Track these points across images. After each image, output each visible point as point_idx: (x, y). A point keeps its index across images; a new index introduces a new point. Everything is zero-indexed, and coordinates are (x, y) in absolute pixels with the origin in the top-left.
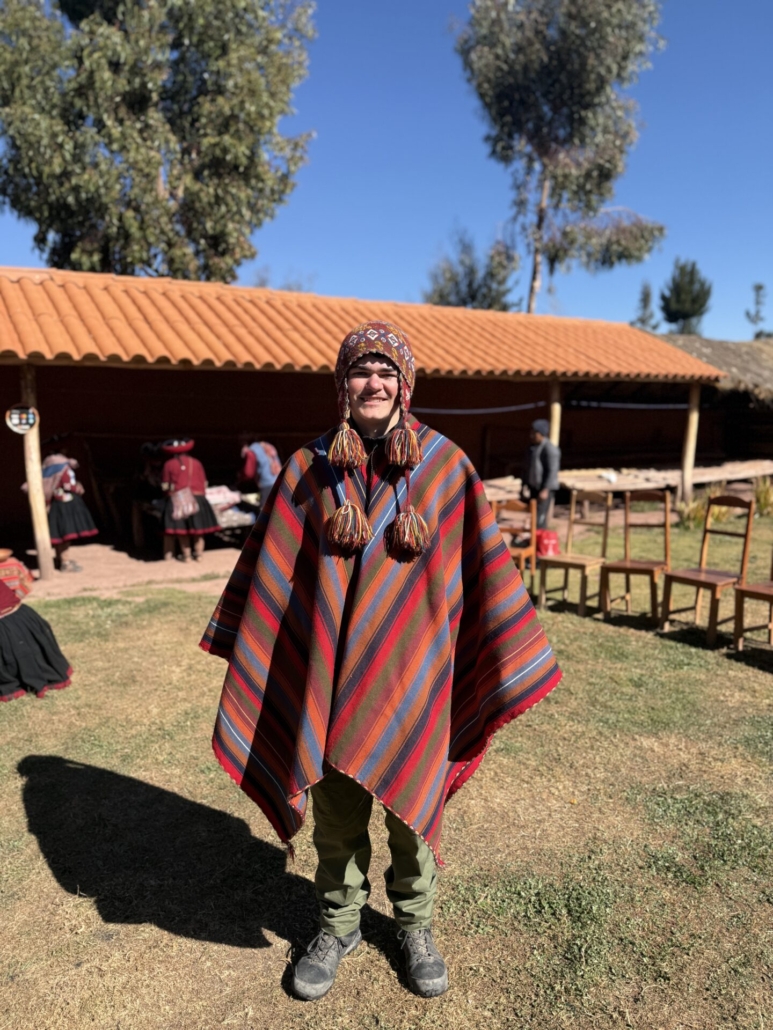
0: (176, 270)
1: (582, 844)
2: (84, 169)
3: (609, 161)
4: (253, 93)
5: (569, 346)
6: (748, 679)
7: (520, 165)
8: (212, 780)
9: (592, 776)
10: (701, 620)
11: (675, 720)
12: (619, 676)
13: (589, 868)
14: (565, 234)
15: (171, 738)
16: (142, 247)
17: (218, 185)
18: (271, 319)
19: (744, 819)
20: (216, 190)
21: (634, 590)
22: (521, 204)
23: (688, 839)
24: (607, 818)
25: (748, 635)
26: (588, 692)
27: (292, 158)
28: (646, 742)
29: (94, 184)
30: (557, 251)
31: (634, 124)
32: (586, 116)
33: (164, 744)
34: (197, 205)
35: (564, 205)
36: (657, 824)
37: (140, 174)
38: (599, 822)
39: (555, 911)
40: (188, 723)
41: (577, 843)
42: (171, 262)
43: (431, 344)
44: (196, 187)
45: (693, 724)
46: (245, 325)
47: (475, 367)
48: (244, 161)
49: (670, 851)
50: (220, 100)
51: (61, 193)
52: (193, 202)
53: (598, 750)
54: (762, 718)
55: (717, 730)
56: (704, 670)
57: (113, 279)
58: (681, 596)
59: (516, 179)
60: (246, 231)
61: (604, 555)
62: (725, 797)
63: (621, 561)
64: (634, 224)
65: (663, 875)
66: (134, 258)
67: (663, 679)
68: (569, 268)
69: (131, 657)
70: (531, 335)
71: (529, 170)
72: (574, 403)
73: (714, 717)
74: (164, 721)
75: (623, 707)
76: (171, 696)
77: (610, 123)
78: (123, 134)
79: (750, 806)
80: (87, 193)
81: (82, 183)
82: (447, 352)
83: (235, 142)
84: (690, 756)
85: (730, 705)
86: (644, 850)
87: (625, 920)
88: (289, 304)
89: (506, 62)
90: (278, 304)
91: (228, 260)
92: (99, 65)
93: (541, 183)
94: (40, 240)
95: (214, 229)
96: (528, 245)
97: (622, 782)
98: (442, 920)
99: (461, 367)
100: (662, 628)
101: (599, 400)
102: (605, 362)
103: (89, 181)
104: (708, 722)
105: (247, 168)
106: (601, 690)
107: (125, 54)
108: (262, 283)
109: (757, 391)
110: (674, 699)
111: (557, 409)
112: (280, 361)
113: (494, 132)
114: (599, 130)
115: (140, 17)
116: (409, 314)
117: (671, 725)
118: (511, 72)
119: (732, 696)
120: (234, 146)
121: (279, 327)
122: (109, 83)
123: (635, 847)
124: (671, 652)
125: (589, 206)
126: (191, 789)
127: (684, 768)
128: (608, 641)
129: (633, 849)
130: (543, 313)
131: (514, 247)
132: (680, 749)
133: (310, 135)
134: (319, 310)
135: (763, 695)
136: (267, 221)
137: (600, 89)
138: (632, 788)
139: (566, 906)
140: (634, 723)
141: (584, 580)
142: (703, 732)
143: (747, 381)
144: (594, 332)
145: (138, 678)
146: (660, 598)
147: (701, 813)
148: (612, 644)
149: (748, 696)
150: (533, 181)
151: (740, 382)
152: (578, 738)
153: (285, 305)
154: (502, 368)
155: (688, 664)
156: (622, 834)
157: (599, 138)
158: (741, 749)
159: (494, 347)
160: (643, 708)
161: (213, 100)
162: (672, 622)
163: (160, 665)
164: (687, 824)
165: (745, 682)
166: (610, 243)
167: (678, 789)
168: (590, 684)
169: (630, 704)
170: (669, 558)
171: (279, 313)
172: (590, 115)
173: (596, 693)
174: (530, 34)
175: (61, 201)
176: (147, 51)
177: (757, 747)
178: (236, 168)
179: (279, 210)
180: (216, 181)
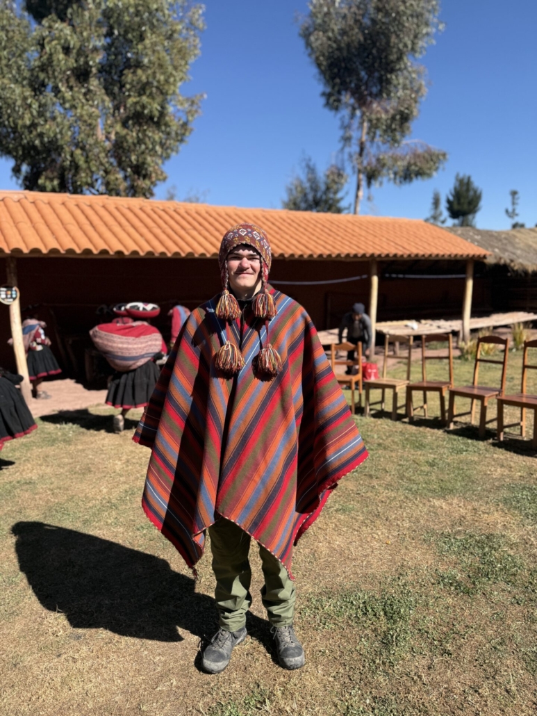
0: (111, 190)
1: (394, 569)
2: (46, 121)
3: (407, 108)
4: (161, 66)
5: (383, 236)
6: (506, 459)
7: (346, 112)
8: (145, 535)
9: (401, 525)
10: (475, 420)
11: (457, 488)
12: (419, 459)
13: (398, 585)
14: (378, 160)
15: (116, 508)
16: (87, 174)
17: (139, 131)
18: (177, 223)
19: (502, 551)
20: (137, 134)
21: (429, 402)
22: (347, 140)
23: (465, 565)
24: (411, 552)
25: (507, 430)
26: (398, 470)
27: (190, 111)
28: (437, 503)
29: (53, 132)
30: (374, 171)
31: (423, 83)
32: (391, 77)
33: (111, 512)
34: (125, 144)
35: (378, 139)
36: (444, 556)
37: (85, 124)
38: (405, 555)
39: (376, 613)
40: (128, 498)
41: (390, 569)
42: (107, 184)
43: (288, 237)
44: (124, 132)
45: (469, 490)
46: (159, 227)
47: (319, 252)
48: (157, 114)
49: (453, 573)
50: (139, 72)
51: (30, 138)
52: (122, 142)
53: (405, 508)
54: (515, 485)
55: (485, 493)
56: (477, 454)
57: (68, 197)
58: (461, 404)
59: (343, 122)
60: (159, 162)
61: (408, 378)
62: (489, 537)
63: (420, 382)
64: (426, 152)
65: (448, 588)
66: (82, 182)
67: (449, 461)
68: (381, 184)
69: (87, 455)
70: (357, 229)
71: (353, 116)
72: (387, 275)
73: (483, 485)
74: (111, 497)
75: (421, 480)
76: (116, 480)
77: (408, 82)
78: (72, 96)
79: (507, 543)
80: (48, 138)
81: (44, 131)
82: (299, 242)
83: (150, 100)
84: (466, 511)
85: (494, 477)
86: (435, 573)
87: (422, 617)
88: (189, 211)
89: (335, 42)
90: (182, 212)
91: (147, 182)
92: (56, 49)
93: (361, 124)
94: (16, 170)
95: (138, 161)
96: (353, 167)
97: (421, 529)
98: (301, 621)
99: (309, 252)
100: (449, 427)
101: (404, 274)
102: (407, 247)
103: (49, 130)
104: (479, 488)
105: (159, 118)
106: (407, 469)
107: (74, 41)
108: (171, 198)
109: (512, 264)
110: (456, 474)
111: (375, 280)
112: (185, 251)
113: (328, 90)
114: (400, 87)
115: (83, 16)
116: (272, 217)
117: (454, 491)
118: (339, 49)
119: (496, 471)
120: (150, 104)
121: (183, 228)
122: (63, 62)
123: (429, 570)
124: (455, 443)
125: (395, 140)
126: (130, 541)
127: (462, 519)
128: (412, 437)
129: (428, 572)
130: (365, 214)
131: (343, 169)
132: (460, 507)
133: (202, 96)
134: (211, 215)
135: (516, 469)
136: (173, 154)
137: (400, 59)
138: (428, 533)
139: (383, 610)
140: (430, 491)
141: (395, 396)
142: (476, 495)
143: (506, 258)
144: (400, 226)
145: (92, 469)
146: (447, 407)
147: (474, 548)
148: (414, 438)
149: (507, 471)
150: (356, 123)
151: (500, 258)
152: (391, 501)
153: (187, 212)
154: (337, 252)
155: (466, 451)
156: (421, 563)
157: (400, 93)
158: (501, 505)
159: (331, 238)
160: (435, 480)
161: (134, 73)
162: (455, 423)
163: (107, 460)
164: (464, 555)
165: (504, 461)
166: (409, 165)
167: (459, 532)
168: (400, 465)
169: (426, 478)
170: (452, 379)
171: (183, 218)
172: (394, 77)
173: (404, 471)
174: (351, 22)
175: (31, 144)
176: (88, 40)
177: (512, 504)
178: (151, 118)
179: (182, 147)
180: (137, 128)
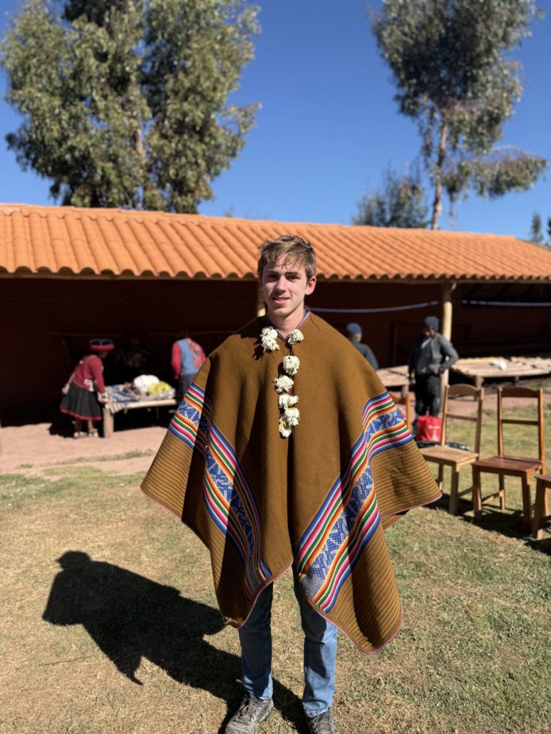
2: (77, 133)
3: (497, 108)
4: (206, 69)
5: (460, 254)
7: (424, 116)
14: (460, 168)
16: (119, 191)
17: (179, 141)
18: (197, 238)
20: (177, 145)
22: (427, 149)
27: (243, 123)
29: (84, 144)
30: (455, 182)
31: (518, 81)
32: (478, 73)
35: (461, 146)
37: (116, 134)
43: (334, 255)
44: (162, 142)
47: (371, 272)
48: (199, 122)
50: (181, 76)
51: (61, 152)
59: (421, 128)
60: (206, 178)
61: (477, 451)
63: (491, 459)
64: (520, 159)
66: (114, 199)
68: (465, 197)
70: (427, 246)
71: (431, 120)
72: (465, 302)
77: (498, 80)
78: (106, 106)
80: (80, 151)
81: (75, 144)
82: (347, 260)
83: (193, 108)
88: (216, 226)
89: (411, 38)
90: (208, 227)
91: (190, 199)
92: (86, 53)
93: (441, 129)
94: (55, 190)
95: (177, 175)
96: (432, 179)
99: (358, 272)
100: (535, 535)
101: (487, 300)
102: (491, 267)
103: (80, 142)
105: (201, 128)
107: (109, 46)
111: (448, 307)
113: (403, 92)
114: (489, 85)
115: (122, 20)
118: (417, 44)
120: (192, 111)
122: (94, 67)
125: (482, 146)
128: (474, 551)
130: (443, 231)
131: (418, 180)
133: (257, 106)
136: (224, 170)
137: (488, 51)
141: (455, 477)
144: (484, 243)
148: (477, 556)
153: (213, 227)
154: (395, 272)
157: (489, 92)
159: (391, 256)
161: (176, 76)
166: (499, 175)
170: (543, 457)
172: (481, 73)
174: (430, 13)
175: (62, 159)
176: (124, 43)
178: (194, 127)
179: (233, 162)
180: (177, 138)
